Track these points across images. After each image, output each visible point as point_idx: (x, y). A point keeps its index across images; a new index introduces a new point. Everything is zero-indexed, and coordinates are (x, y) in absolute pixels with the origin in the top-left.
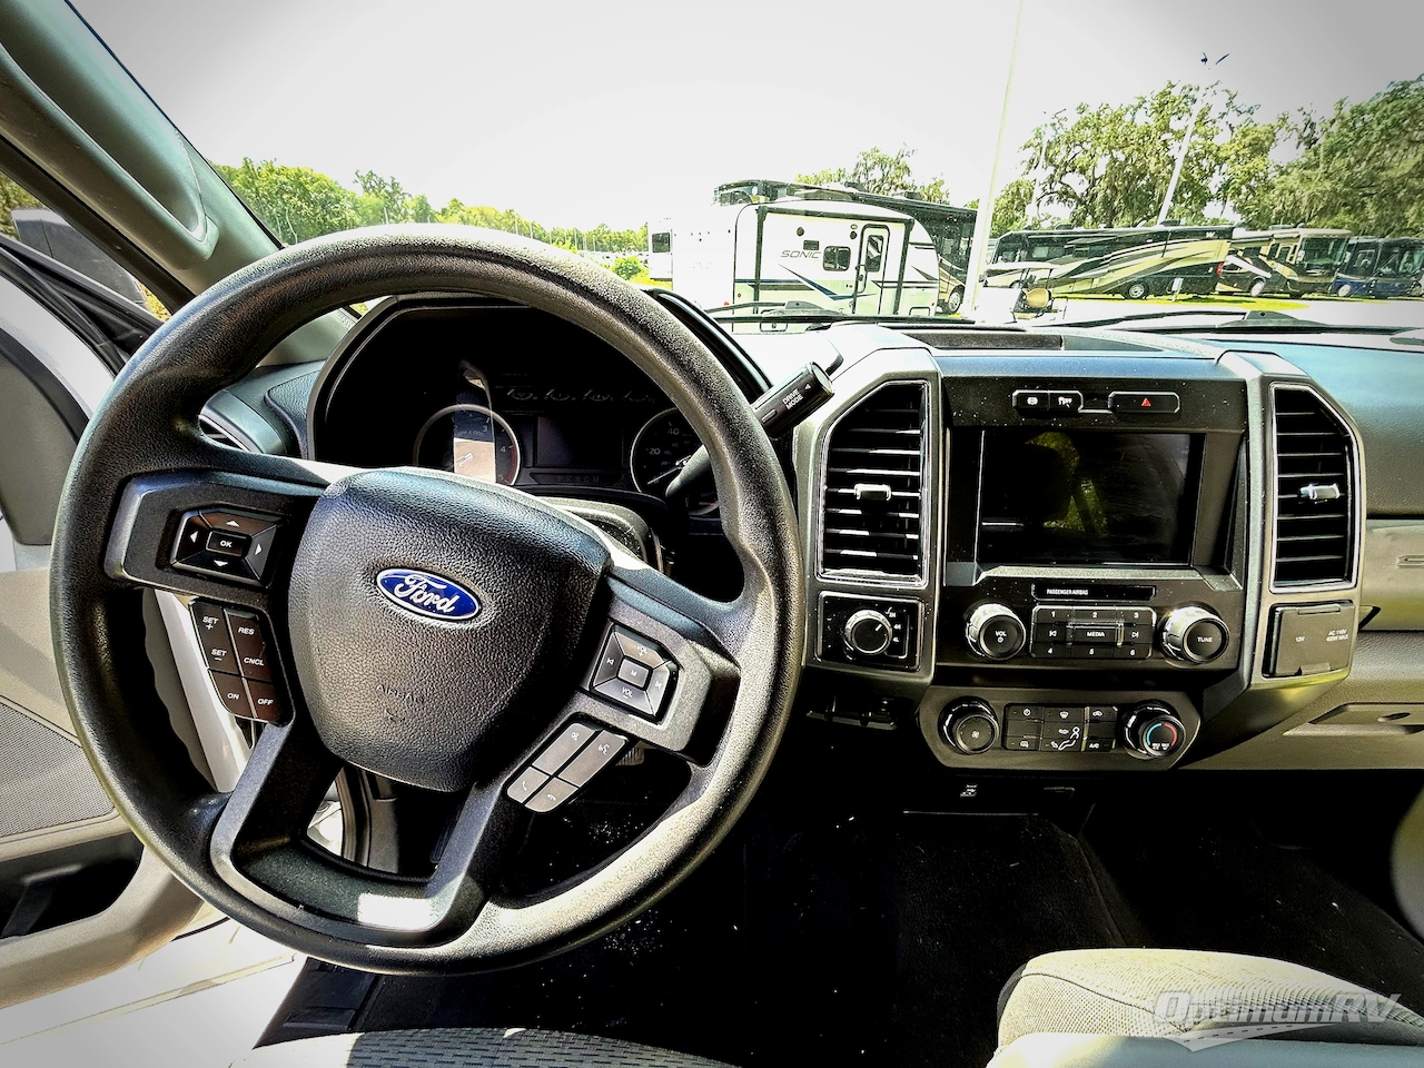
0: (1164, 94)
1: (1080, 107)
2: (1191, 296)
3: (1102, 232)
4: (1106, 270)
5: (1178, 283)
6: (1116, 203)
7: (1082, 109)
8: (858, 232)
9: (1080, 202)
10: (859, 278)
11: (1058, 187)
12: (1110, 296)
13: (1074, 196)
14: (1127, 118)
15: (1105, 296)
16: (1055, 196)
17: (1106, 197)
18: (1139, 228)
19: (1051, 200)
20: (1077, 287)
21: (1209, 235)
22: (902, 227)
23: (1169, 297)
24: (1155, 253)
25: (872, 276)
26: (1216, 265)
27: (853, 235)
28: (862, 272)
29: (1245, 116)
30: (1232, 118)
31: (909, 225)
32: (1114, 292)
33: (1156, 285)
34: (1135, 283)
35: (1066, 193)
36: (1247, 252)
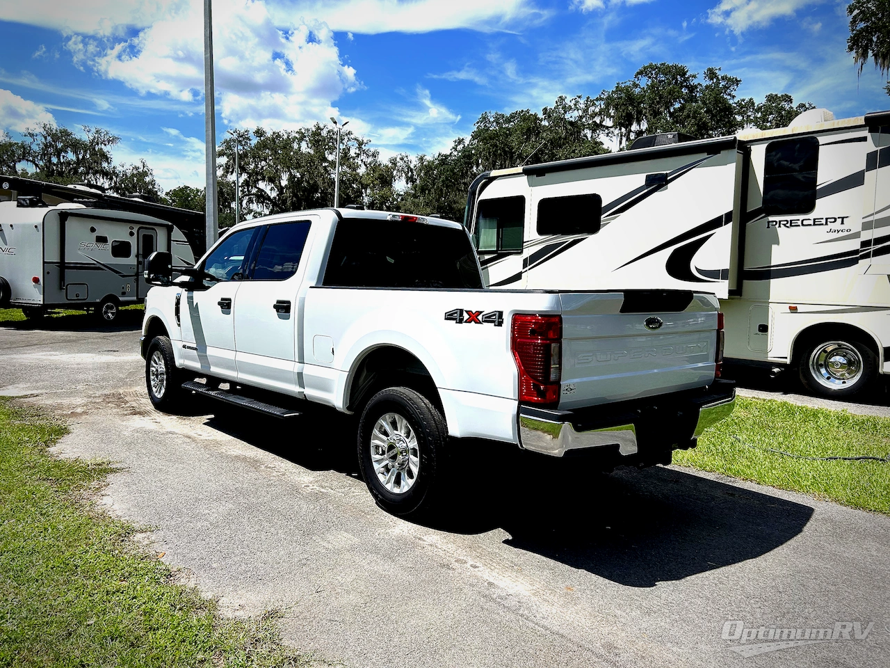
8: (135, 231)
10: (139, 263)
22: (165, 230)
27: (131, 234)
28: (141, 259)
31: (169, 229)
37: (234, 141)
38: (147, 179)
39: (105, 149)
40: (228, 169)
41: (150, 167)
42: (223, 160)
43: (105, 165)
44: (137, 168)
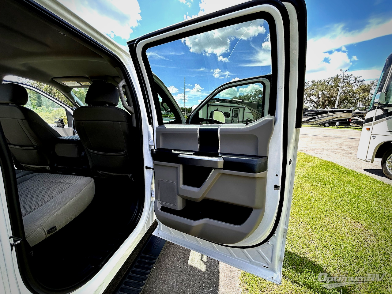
0: (335, 78)
1: (312, 81)
2: (343, 127)
3: (315, 110)
4: (317, 120)
5: (337, 123)
6: (326, 103)
7: (313, 81)
8: (232, 109)
9: (316, 103)
10: (232, 119)
11: (309, 99)
12: (319, 126)
13: (314, 102)
14: (327, 83)
15: (318, 126)
16: (309, 102)
17: (322, 102)
18: (325, 109)
19: (307, 102)
20: (309, 123)
21: (345, 111)
22: (243, 109)
23: (335, 127)
24: (331, 116)
25: (235, 119)
26: (349, 119)
27: (230, 110)
28: (233, 118)
29: (361, 83)
30: (357, 83)
31: (244, 108)
32: (320, 125)
33: (332, 123)
34: (326, 123)
35: (312, 101)
36: (360, 116)
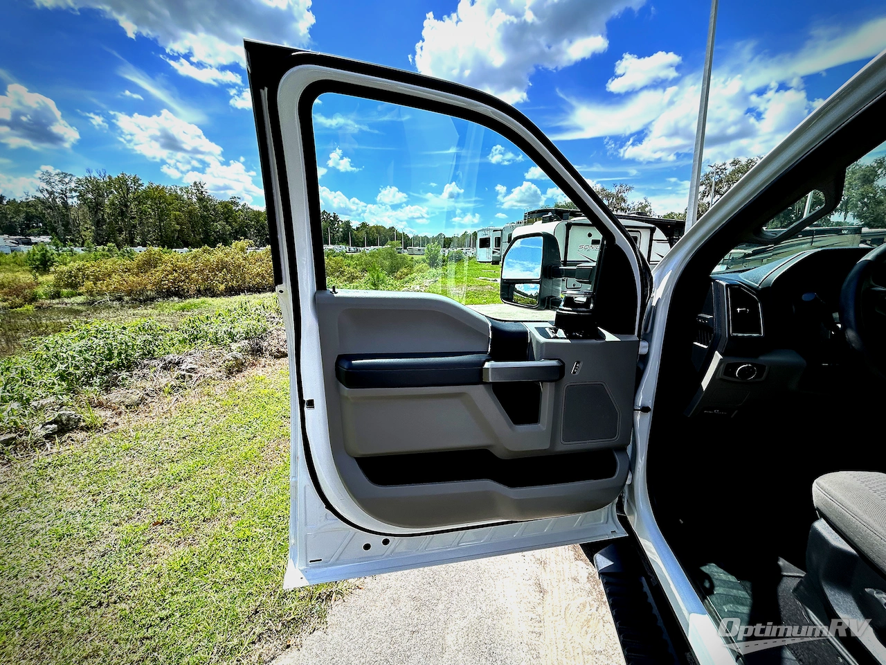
4: (771, 254)
21: (844, 232)
22: (648, 231)
31: (653, 231)
37: (713, 173)
38: (647, 209)
39: (624, 195)
40: (704, 194)
41: (650, 202)
42: (702, 188)
43: (623, 204)
44: (641, 204)
